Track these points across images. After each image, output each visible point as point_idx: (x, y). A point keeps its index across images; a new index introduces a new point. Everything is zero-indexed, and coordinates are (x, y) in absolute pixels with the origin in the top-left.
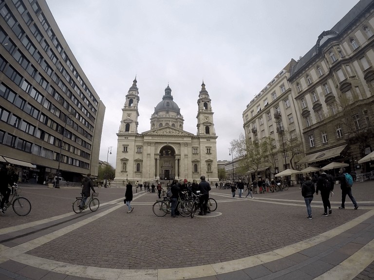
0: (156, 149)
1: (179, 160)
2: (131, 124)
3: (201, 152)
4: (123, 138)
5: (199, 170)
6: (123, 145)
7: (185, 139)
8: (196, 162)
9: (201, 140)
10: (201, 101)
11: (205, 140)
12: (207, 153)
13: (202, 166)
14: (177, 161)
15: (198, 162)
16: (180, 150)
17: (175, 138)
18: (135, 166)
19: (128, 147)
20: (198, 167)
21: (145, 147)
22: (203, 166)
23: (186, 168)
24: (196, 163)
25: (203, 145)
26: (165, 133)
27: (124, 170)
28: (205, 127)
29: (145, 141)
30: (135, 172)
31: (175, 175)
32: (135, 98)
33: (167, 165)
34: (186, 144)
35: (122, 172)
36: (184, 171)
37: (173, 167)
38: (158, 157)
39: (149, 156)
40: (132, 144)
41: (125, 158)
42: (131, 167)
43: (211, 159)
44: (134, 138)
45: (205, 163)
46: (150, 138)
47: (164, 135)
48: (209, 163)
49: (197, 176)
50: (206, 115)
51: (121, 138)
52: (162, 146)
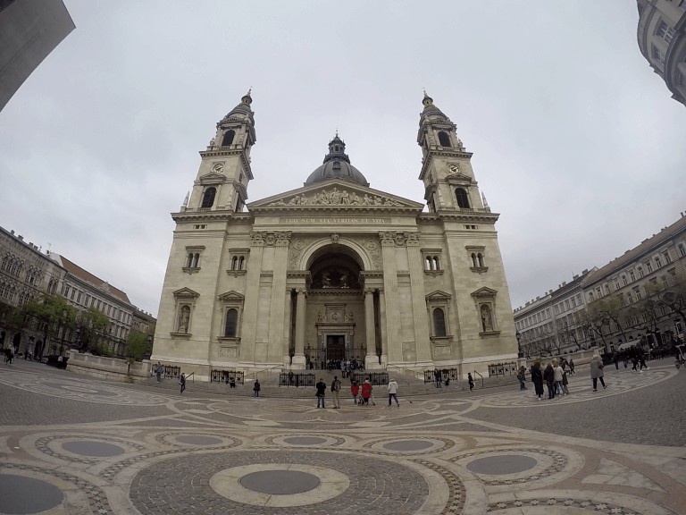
0: (293, 258)
1: (376, 294)
2: (218, 189)
3: (454, 265)
4: (191, 227)
5: (451, 329)
6: (187, 248)
7: (395, 221)
8: (438, 300)
9: (448, 226)
10: (429, 129)
11: (461, 227)
12: (474, 269)
13: (462, 313)
14: (369, 299)
15: (446, 298)
16: (378, 258)
17: (359, 217)
18: (221, 318)
19: (204, 254)
20: (450, 317)
21: (255, 252)
22: (464, 311)
23: (408, 323)
24: (440, 304)
25: (457, 244)
26: (325, 203)
27: (182, 333)
28: (453, 189)
29: (256, 229)
30: (221, 340)
31: (364, 350)
32: (240, 127)
33: (335, 319)
34: (401, 239)
35: (174, 335)
36: (400, 332)
37: (357, 325)
38: (300, 284)
39: (267, 280)
40: (215, 245)
41: (186, 289)
42: (206, 319)
43: (490, 287)
44: (223, 226)
45: (472, 303)
46: (276, 221)
47: (321, 210)
48: (485, 299)
49: (445, 351)
50: (451, 160)
51: (185, 227)
52: (317, 245)
